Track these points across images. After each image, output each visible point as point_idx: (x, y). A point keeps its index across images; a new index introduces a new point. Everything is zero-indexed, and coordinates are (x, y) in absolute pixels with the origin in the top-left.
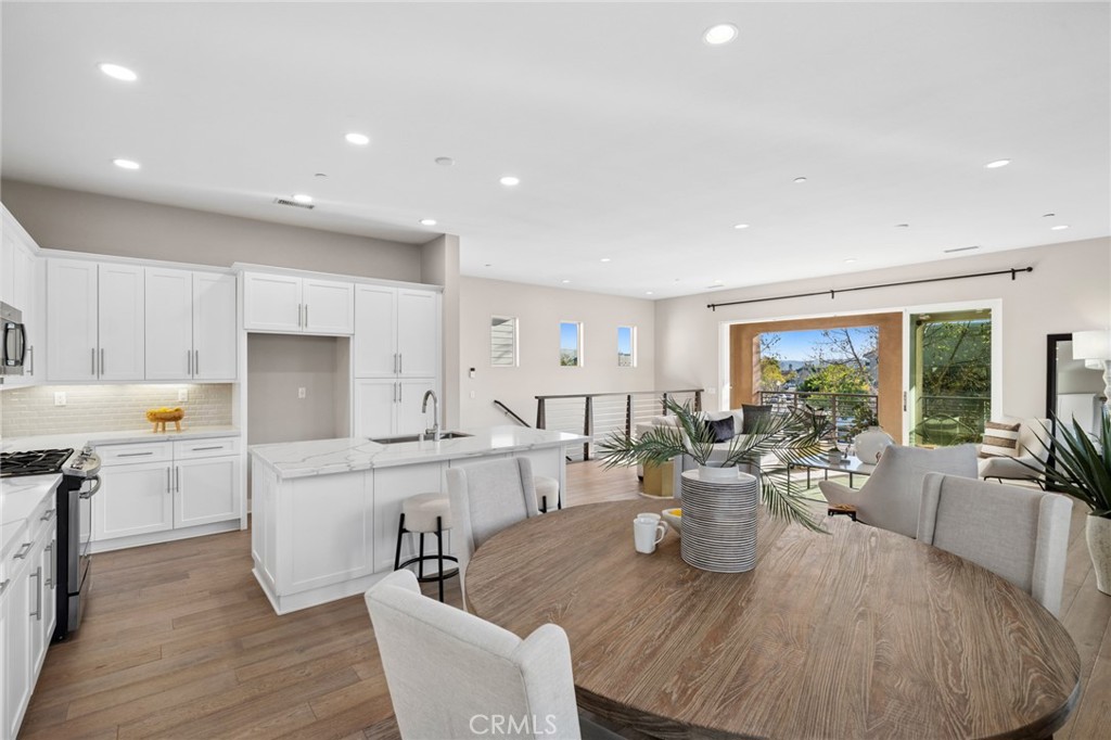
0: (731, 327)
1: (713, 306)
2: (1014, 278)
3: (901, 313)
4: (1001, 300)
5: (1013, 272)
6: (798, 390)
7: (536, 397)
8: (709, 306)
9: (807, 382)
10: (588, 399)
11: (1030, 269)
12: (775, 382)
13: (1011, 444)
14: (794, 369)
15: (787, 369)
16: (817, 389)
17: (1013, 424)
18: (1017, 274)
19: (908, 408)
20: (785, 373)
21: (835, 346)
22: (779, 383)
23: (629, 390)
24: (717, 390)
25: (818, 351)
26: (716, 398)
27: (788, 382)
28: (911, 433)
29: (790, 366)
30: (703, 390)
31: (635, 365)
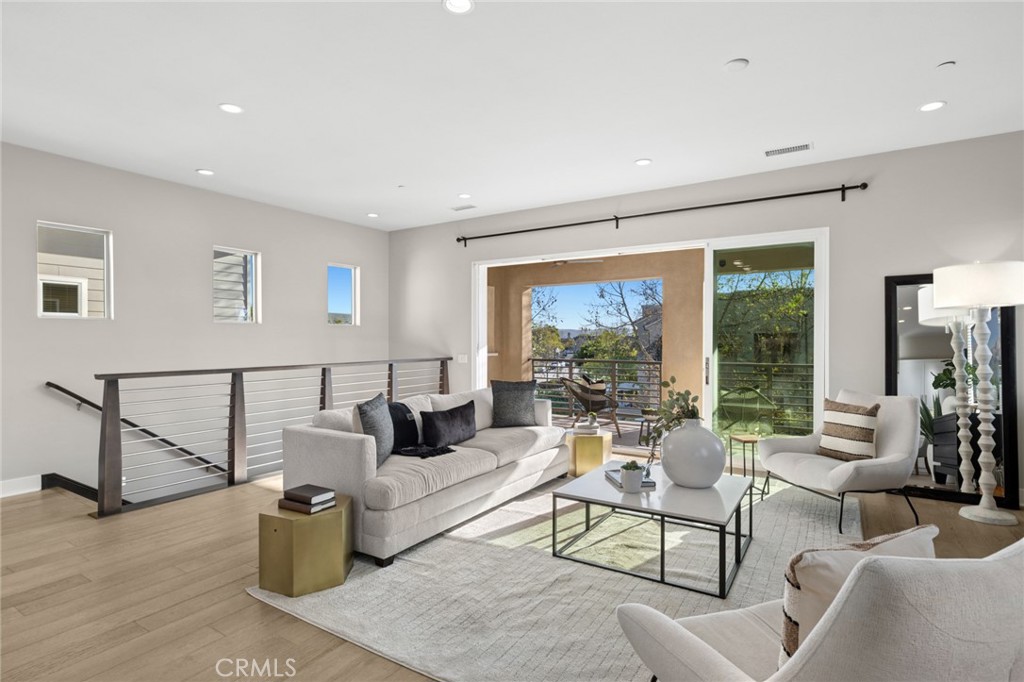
0: (489, 269)
1: (465, 239)
2: (843, 199)
3: (703, 250)
4: (828, 228)
5: (843, 189)
6: (575, 357)
7: (98, 377)
8: (459, 240)
9: (583, 349)
10: (237, 375)
11: (864, 186)
12: (555, 349)
13: (866, 435)
14: (572, 337)
15: (567, 337)
16: (592, 356)
17: (870, 406)
18: (848, 192)
19: (710, 381)
20: (564, 341)
21: (611, 309)
22: (558, 350)
23: (325, 360)
24: (469, 359)
25: (594, 315)
26: (469, 369)
27: (567, 349)
28: (714, 414)
29: (569, 334)
30: (451, 359)
31: (358, 323)
